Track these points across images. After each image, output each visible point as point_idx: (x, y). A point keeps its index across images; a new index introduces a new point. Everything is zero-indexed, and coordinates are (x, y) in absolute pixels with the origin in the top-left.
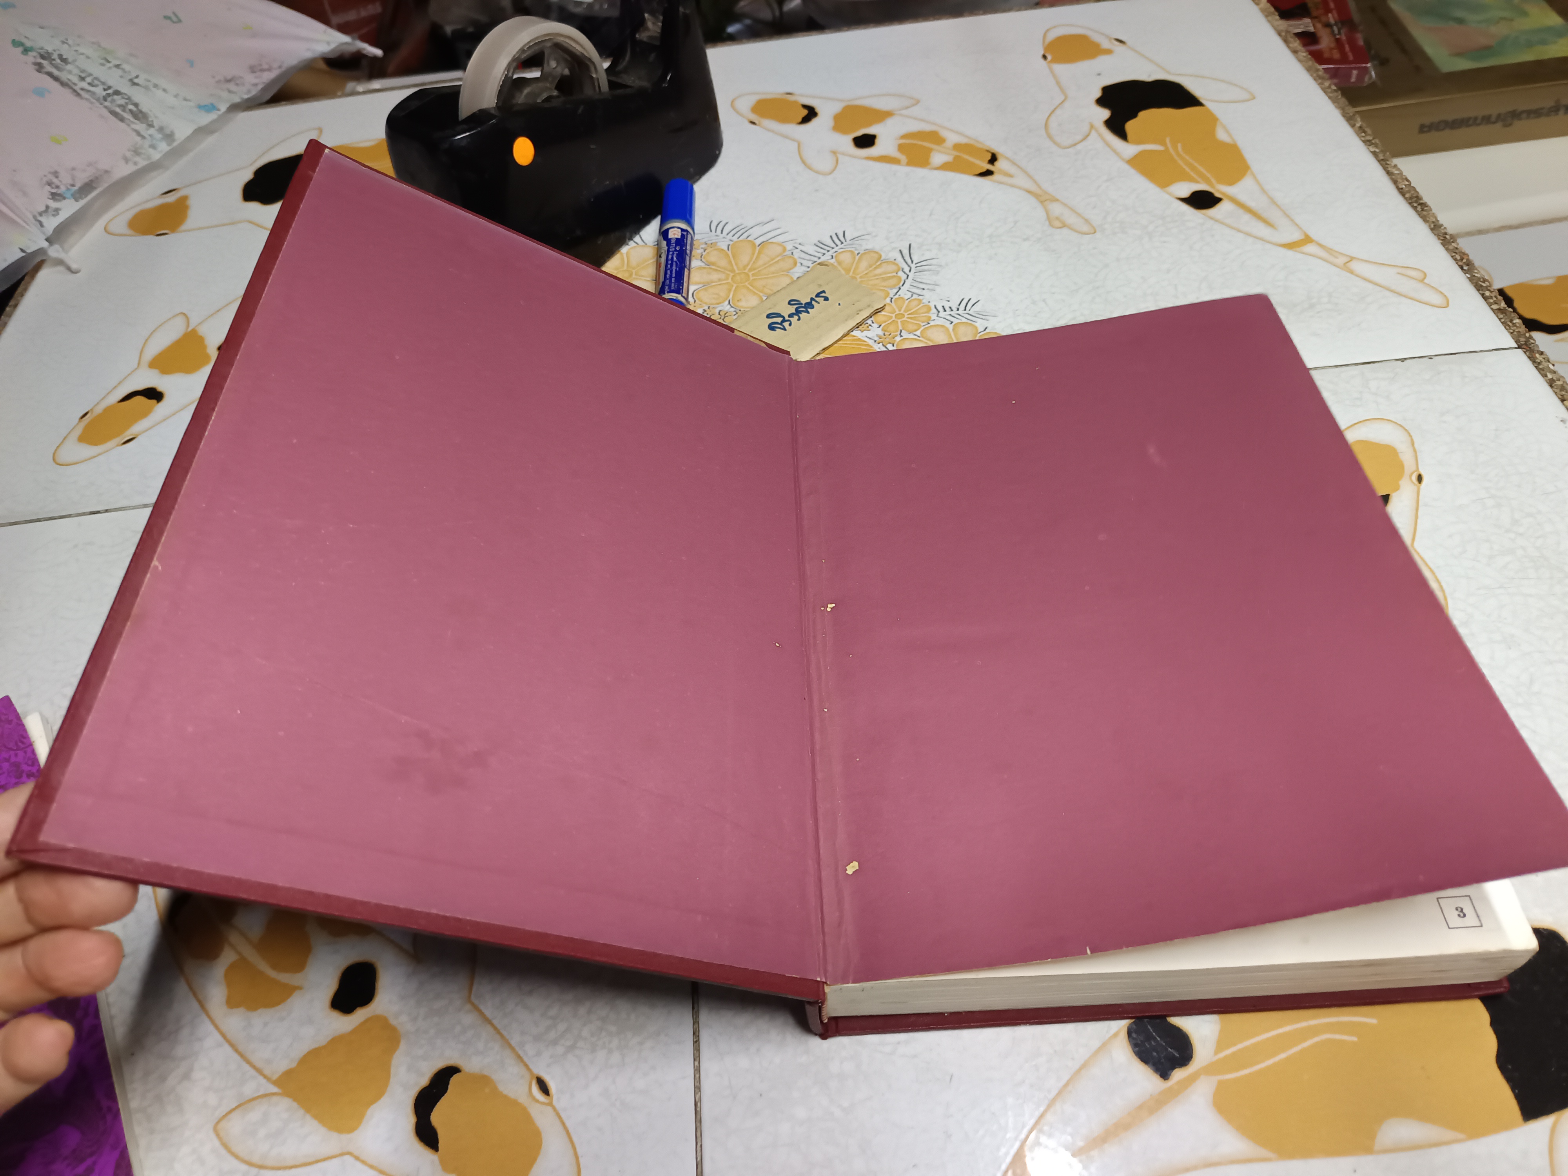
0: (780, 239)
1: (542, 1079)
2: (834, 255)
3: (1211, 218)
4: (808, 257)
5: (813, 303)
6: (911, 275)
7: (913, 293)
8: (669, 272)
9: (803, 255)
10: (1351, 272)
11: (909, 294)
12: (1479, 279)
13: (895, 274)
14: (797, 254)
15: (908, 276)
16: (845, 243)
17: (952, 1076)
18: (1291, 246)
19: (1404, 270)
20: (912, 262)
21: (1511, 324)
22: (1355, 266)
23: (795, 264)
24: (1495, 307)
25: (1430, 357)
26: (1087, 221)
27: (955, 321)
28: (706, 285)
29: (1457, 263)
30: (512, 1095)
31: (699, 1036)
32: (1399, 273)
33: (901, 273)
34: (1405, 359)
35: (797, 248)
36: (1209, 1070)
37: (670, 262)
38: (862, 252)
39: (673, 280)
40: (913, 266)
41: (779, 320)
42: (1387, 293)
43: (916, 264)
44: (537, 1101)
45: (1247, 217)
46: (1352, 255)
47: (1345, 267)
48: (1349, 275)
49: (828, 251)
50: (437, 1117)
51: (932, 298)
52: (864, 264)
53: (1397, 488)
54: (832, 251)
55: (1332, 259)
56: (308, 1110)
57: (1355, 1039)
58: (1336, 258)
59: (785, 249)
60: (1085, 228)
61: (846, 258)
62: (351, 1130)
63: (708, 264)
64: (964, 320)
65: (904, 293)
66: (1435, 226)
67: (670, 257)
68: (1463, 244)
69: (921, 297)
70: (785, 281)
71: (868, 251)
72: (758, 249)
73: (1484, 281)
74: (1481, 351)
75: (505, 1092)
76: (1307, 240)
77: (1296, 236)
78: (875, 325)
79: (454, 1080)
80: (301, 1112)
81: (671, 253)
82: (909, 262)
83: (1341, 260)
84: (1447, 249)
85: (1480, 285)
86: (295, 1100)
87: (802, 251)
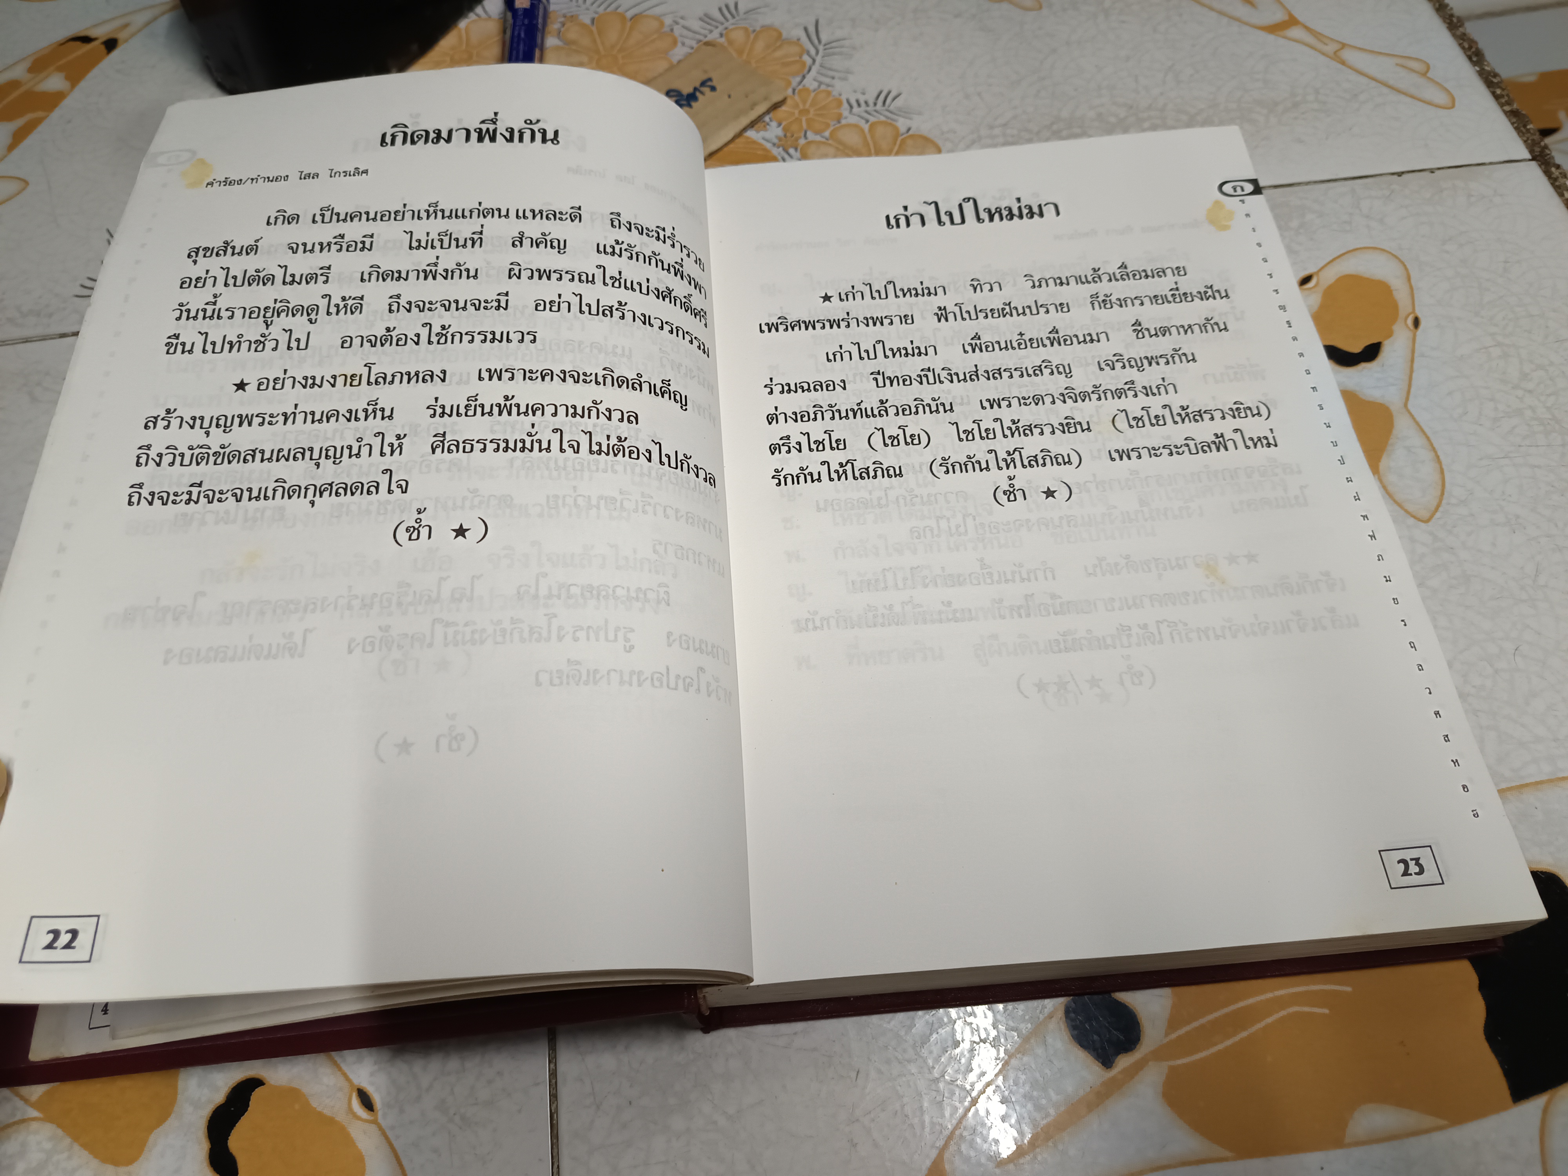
0: (657, 11)
1: (365, 1090)
2: (724, 32)
4: (690, 34)
5: (697, 92)
6: (818, 59)
7: (821, 83)
8: (515, 52)
9: (685, 32)
10: (1343, 63)
11: (816, 84)
12: (1489, 73)
13: (798, 58)
14: (678, 30)
15: (814, 61)
16: (737, 18)
17: (858, 1072)
18: (1274, 29)
19: (1404, 61)
20: (820, 41)
21: (1524, 130)
22: (1348, 55)
23: (675, 43)
24: (1507, 108)
25: (1432, 171)
27: (872, 119)
29: (1465, 53)
30: (327, 1112)
32: (1397, 65)
33: (806, 58)
34: (1403, 173)
35: (677, 23)
36: (1158, 1055)
37: (516, 40)
38: (758, 29)
40: (821, 48)
42: (1385, 90)
43: (825, 45)
44: (359, 1118)
46: (1344, 42)
47: (1336, 57)
48: (1339, 66)
49: (717, 27)
50: (236, 1142)
51: (843, 89)
52: (760, 45)
53: (1390, 334)
54: (721, 28)
55: (1319, 46)
56: (76, 1139)
57: (1326, 1011)
58: (1326, 44)
59: (662, 24)
60: (1029, 3)
61: (738, 36)
62: (130, 1161)
63: (568, 43)
64: (882, 118)
65: (810, 82)
66: (1440, 5)
67: (516, 33)
68: (1471, 29)
69: (830, 89)
70: (662, 65)
71: (766, 28)
72: (629, 24)
73: (1496, 75)
74: (1491, 163)
75: (319, 1109)
76: (1292, 21)
77: (1279, 16)
78: (774, 124)
79: (257, 1095)
80: (68, 1140)
81: (517, 28)
82: (816, 41)
83: (1330, 48)
84: (1454, 36)
85: (1490, 79)
86: (59, 1126)
87: (684, 27)
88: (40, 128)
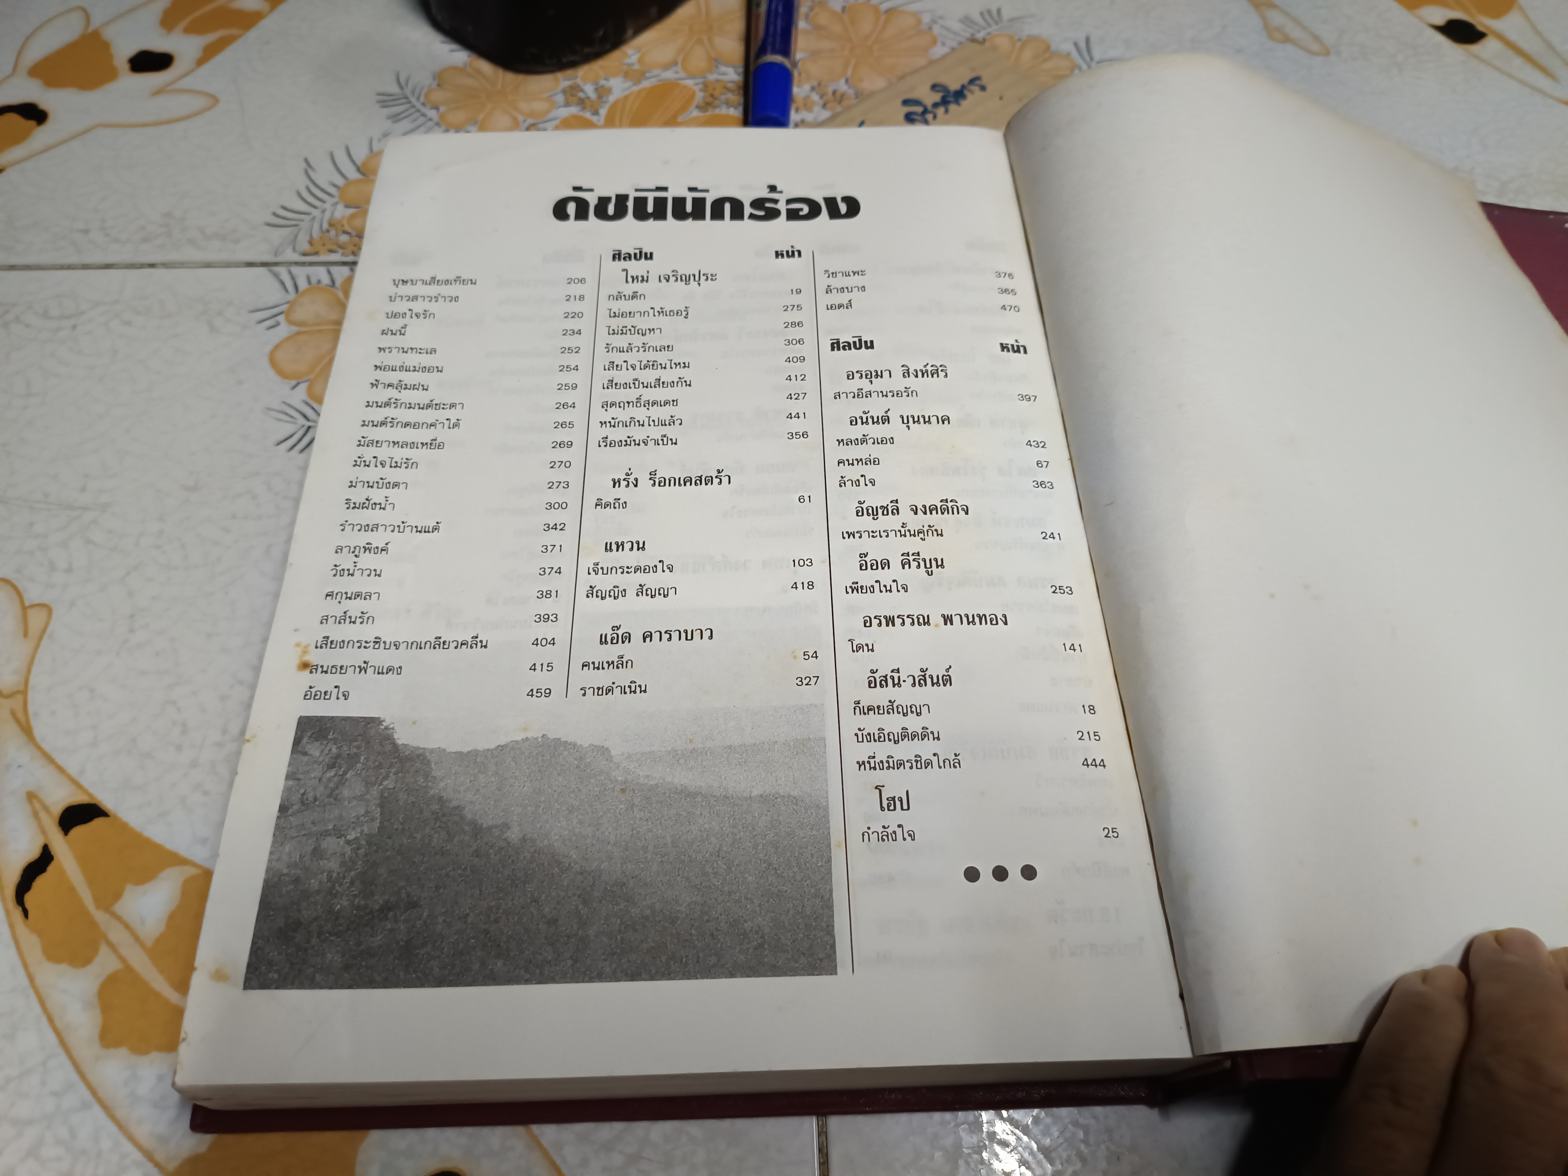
0: (915, 7)
2: (987, 37)
3: (1476, 57)
4: (950, 35)
5: (966, 92)
8: (772, 27)
9: (945, 32)
14: (936, 30)
16: (1001, 24)
20: (1092, 59)
23: (934, 42)
26: (1317, 38)
28: (814, 54)
31: (827, 1155)
35: (935, 22)
38: (1024, 38)
39: (778, 39)
40: (1093, 65)
41: (919, 109)
43: (1097, 62)
45: (1518, 61)
49: (979, 31)
52: (1027, 54)
54: (983, 33)
59: (919, 21)
60: (1315, 47)
61: (1003, 43)
63: (817, 27)
67: (773, 7)
70: (923, 60)
71: (1032, 39)
72: (883, 17)
82: (1088, 58)
87: (943, 27)
88: (234, 46)
